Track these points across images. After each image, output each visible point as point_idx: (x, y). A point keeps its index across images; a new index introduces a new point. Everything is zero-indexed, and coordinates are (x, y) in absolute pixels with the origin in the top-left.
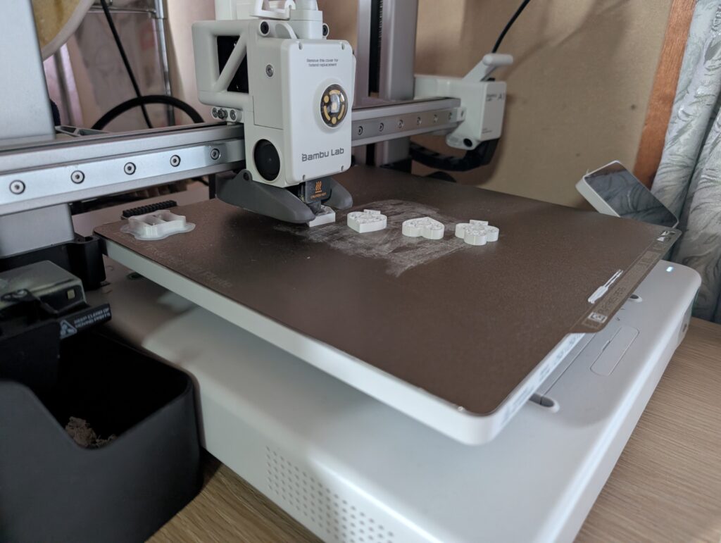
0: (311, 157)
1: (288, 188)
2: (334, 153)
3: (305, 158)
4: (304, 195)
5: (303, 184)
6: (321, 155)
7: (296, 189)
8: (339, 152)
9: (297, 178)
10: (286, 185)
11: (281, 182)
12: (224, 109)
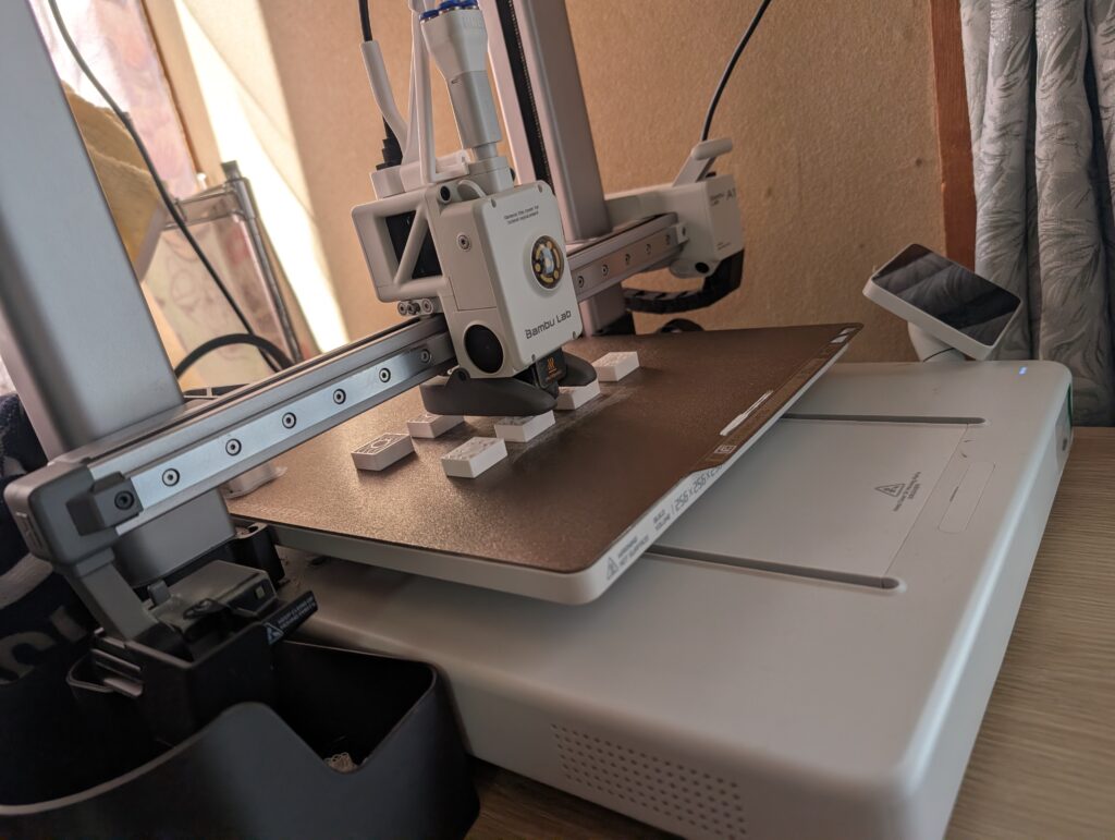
0: (536, 332)
1: (516, 377)
2: (560, 318)
3: (530, 334)
4: (538, 380)
5: (533, 366)
6: (546, 326)
7: (528, 375)
8: (565, 316)
9: (527, 361)
10: (515, 372)
11: (508, 370)
12: (414, 301)
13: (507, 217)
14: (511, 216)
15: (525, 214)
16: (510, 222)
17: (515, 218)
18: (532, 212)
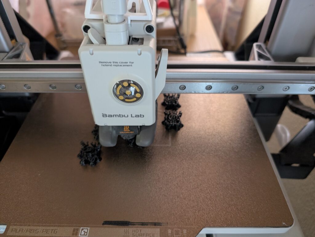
13: (101, 62)
14: (106, 63)
15: (119, 64)
16: (103, 65)
17: (110, 64)
18: (125, 64)
